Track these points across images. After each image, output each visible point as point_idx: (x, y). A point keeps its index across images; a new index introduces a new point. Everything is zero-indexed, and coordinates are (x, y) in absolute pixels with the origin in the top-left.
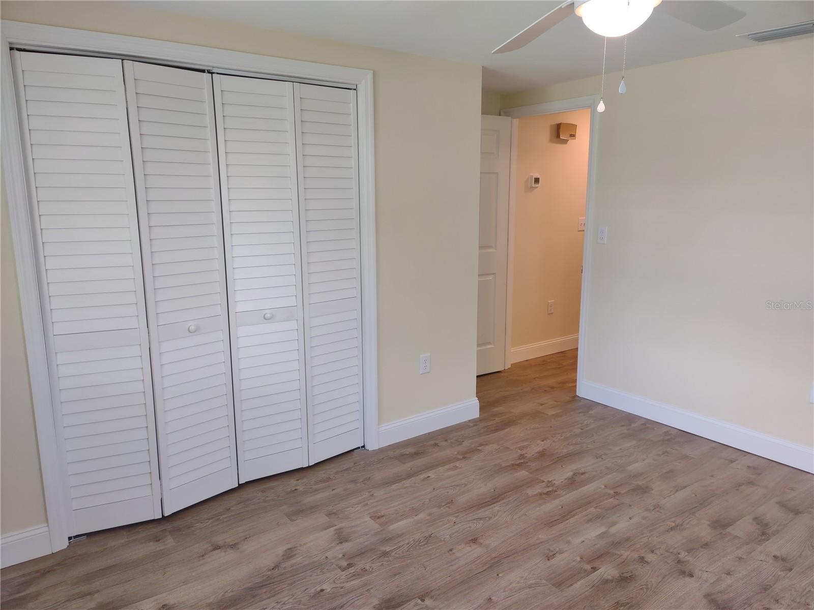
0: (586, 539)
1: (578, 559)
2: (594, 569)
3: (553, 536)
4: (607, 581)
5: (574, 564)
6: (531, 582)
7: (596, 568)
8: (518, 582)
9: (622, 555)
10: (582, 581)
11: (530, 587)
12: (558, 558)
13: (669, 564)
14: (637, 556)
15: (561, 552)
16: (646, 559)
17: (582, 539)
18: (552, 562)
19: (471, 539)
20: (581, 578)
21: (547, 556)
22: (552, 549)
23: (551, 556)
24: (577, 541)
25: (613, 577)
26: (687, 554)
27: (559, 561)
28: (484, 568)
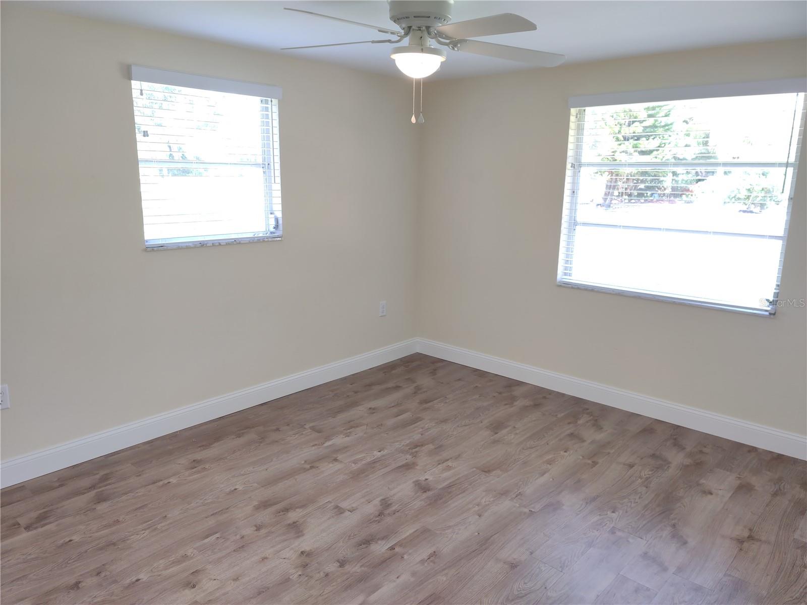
0: (394, 581)
1: (406, 557)
2: (392, 548)
3: (431, 581)
4: (383, 539)
5: (410, 551)
6: (449, 531)
7: (390, 550)
8: (460, 529)
9: (361, 566)
10: (404, 536)
11: (450, 527)
12: (425, 555)
13: (317, 563)
14: (346, 568)
15: (422, 562)
16: (339, 564)
17: (398, 581)
18: (431, 551)
19: (518, 568)
20: (405, 539)
21: (436, 555)
22: (431, 564)
23: (432, 556)
24: (406, 577)
25: (376, 543)
26: (291, 577)
27: (424, 552)
28: (492, 538)
